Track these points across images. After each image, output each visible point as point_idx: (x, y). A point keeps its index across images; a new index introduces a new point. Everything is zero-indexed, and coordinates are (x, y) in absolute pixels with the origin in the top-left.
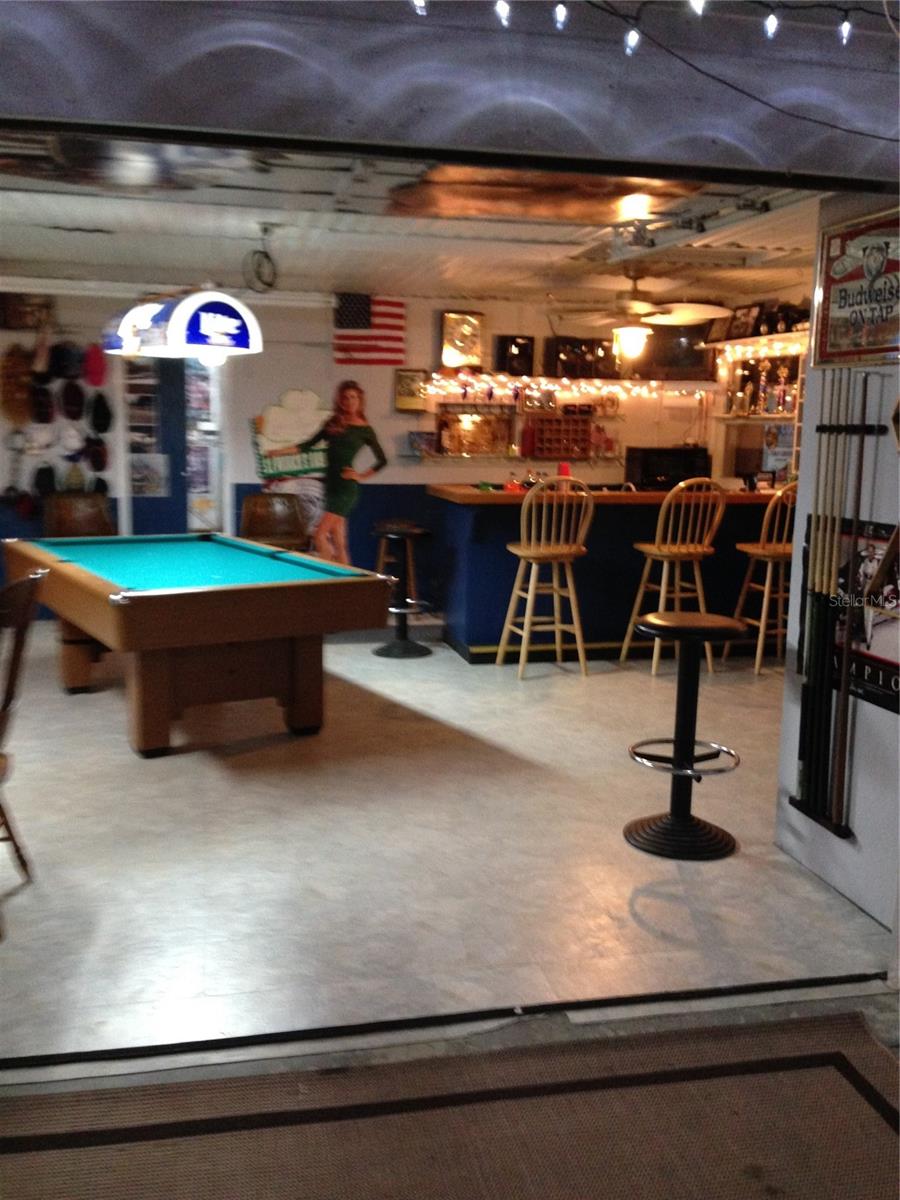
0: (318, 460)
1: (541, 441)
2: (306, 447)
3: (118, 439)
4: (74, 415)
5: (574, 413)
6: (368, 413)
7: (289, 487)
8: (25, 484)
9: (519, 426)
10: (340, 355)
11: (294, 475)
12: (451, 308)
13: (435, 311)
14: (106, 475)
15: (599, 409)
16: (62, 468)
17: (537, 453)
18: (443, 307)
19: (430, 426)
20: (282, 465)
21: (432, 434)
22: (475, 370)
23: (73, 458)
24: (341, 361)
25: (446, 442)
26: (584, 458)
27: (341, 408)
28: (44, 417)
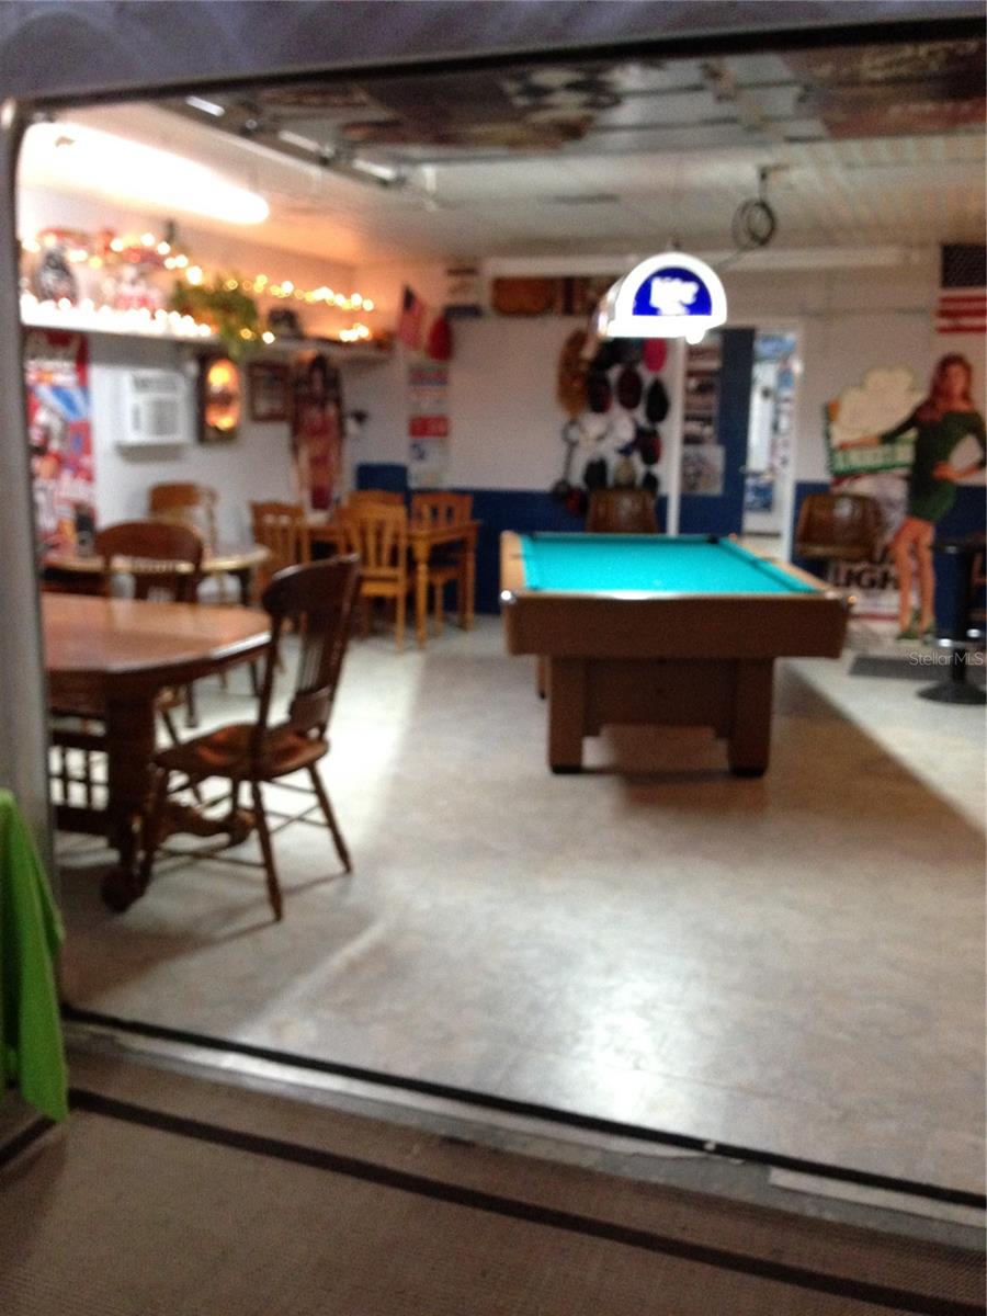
0: (904, 453)
2: (889, 438)
3: (672, 430)
4: (629, 404)
6: (975, 395)
7: (864, 486)
8: (577, 479)
10: (945, 322)
11: (872, 471)
14: (658, 470)
16: (614, 461)
20: (856, 459)
23: (626, 451)
24: (943, 330)
27: (939, 389)
28: (600, 407)
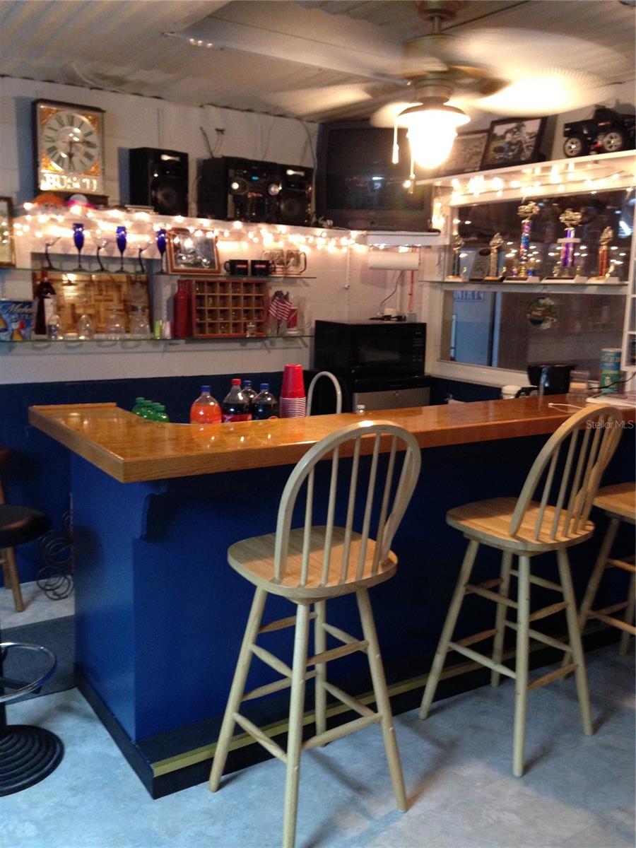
1: (201, 313)
5: (244, 272)
9: (166, 290)
12: (46, 97)
13: (19, 100)
15: (279, 269)
17: (195, 331)
18: (33, 95)
19: (22, 290)
21: (27, 304)
22: (96, 201)
25: (51, 317)
26: (260, 337)
